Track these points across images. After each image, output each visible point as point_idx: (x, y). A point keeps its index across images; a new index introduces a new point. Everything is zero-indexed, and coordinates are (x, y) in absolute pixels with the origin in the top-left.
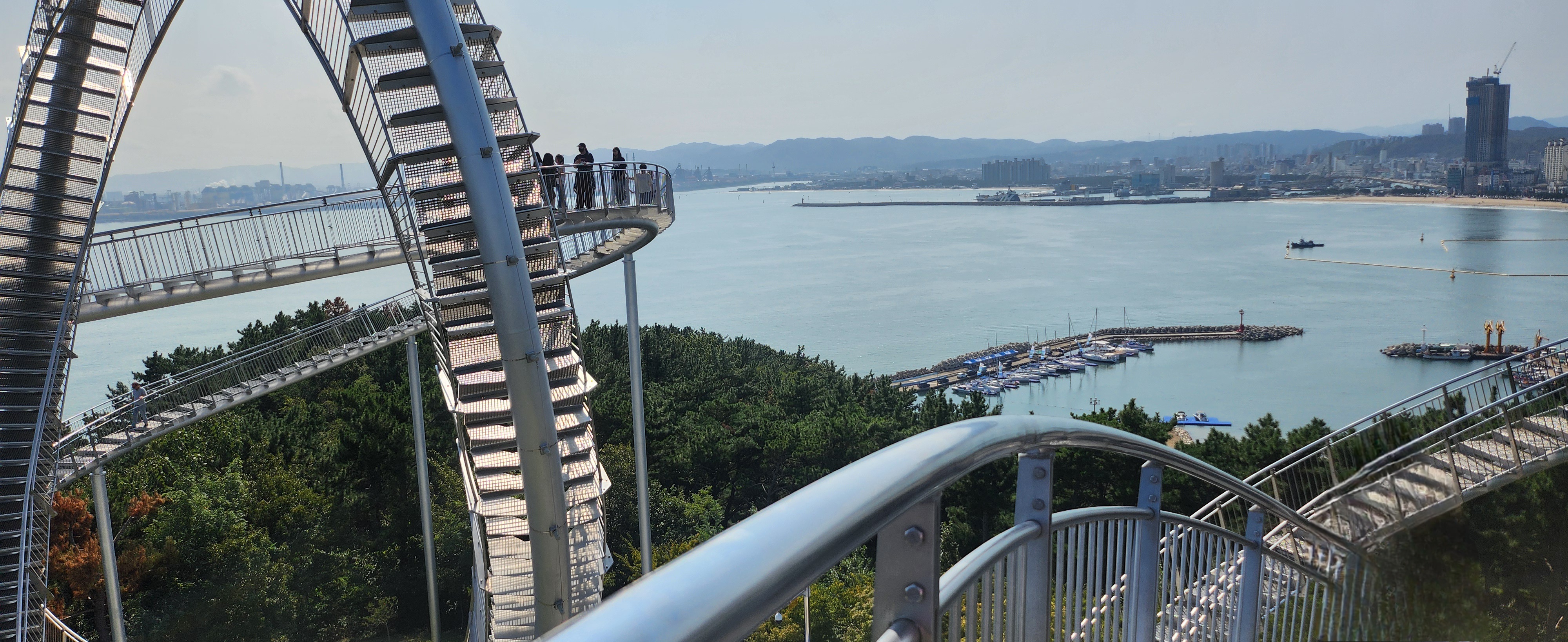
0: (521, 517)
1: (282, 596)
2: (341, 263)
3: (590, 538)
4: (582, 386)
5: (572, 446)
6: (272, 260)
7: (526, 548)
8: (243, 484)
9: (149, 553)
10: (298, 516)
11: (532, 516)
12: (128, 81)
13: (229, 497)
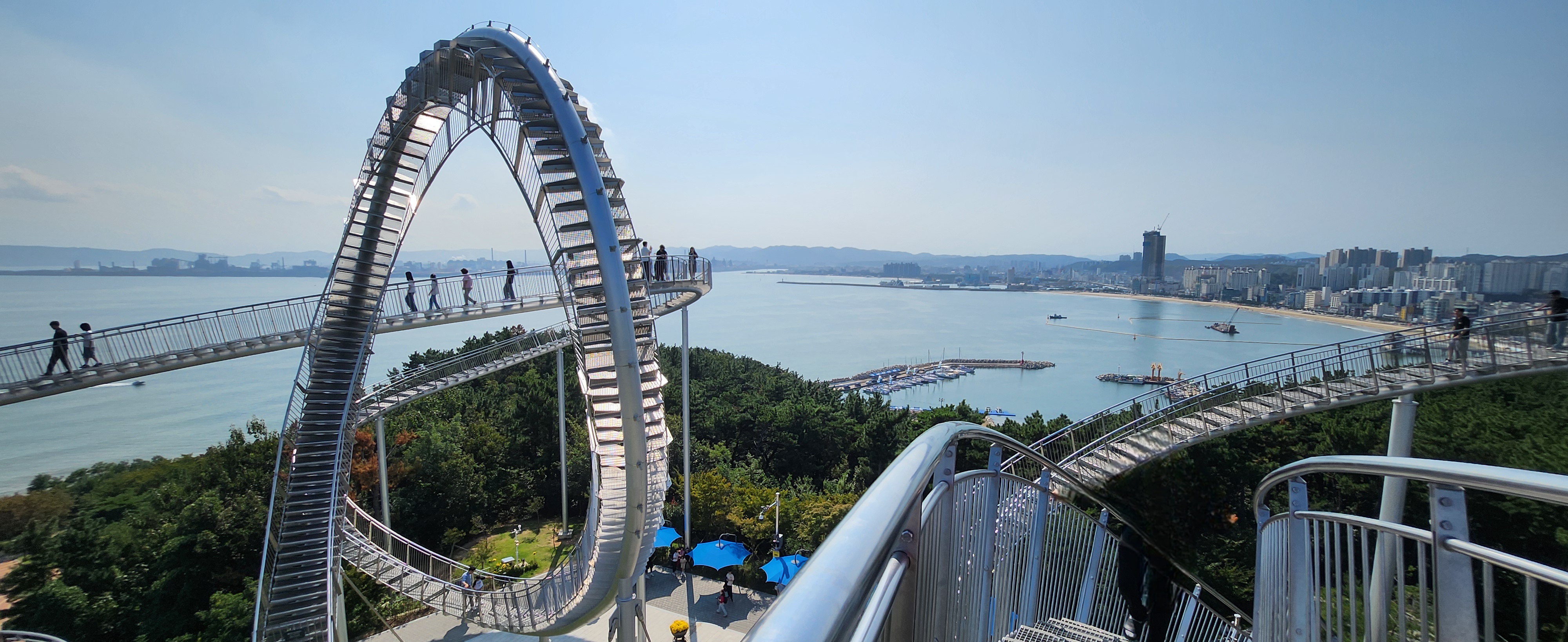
0: (622, 456)
1: (479, 493)
2: (524, 306)
3: (659, 469)
5: (652, 416)
6: (486, 303)
7: (623, 473)
8: (461, 428)
9: (405, 466)
10: (491, 448)
11: (628, 455)
12: (413, 200)
13: (452, 436)
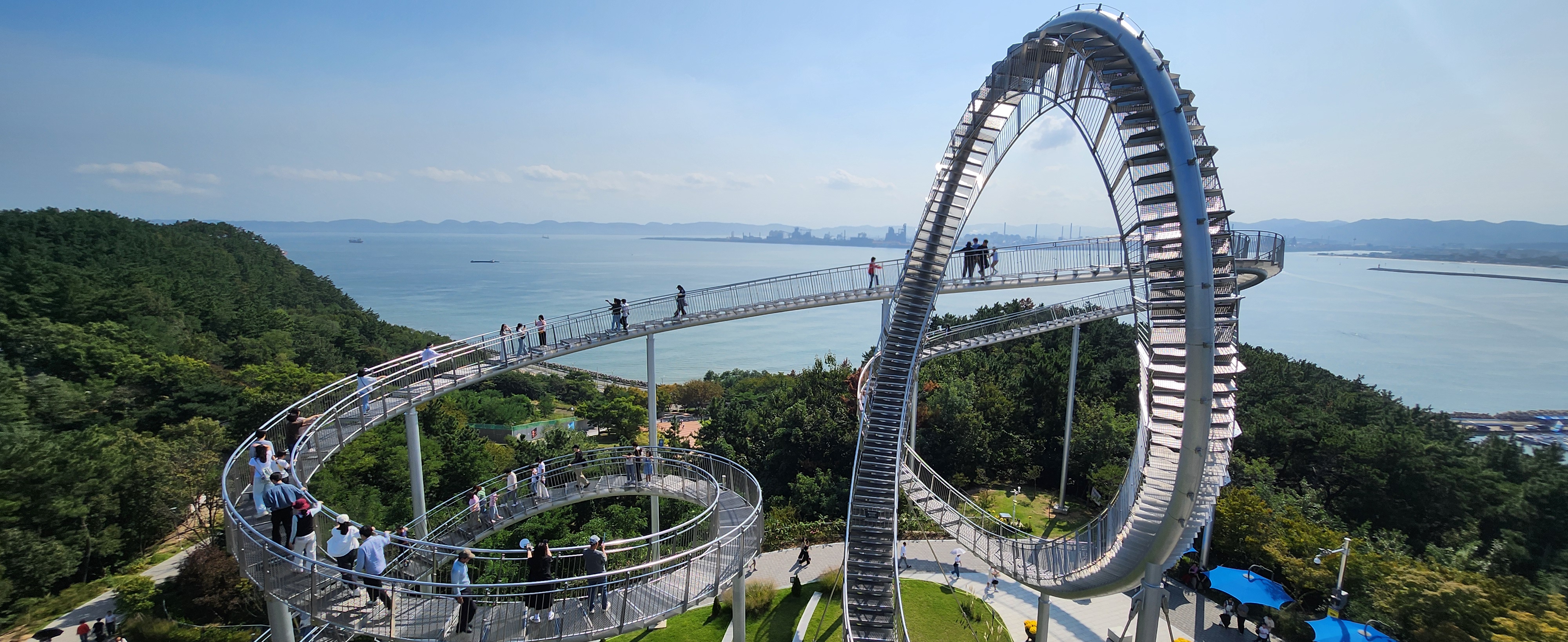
0: (1177, 438)
1: (984, 448)
3: (1218, 461)
4: (1235, 369)
5: (1219, 403)
7: (1177, 456)
8: (974, 387)
9: (930, 410)
10: (997, 409)
11: (1185, 439)
13: (966, 392)
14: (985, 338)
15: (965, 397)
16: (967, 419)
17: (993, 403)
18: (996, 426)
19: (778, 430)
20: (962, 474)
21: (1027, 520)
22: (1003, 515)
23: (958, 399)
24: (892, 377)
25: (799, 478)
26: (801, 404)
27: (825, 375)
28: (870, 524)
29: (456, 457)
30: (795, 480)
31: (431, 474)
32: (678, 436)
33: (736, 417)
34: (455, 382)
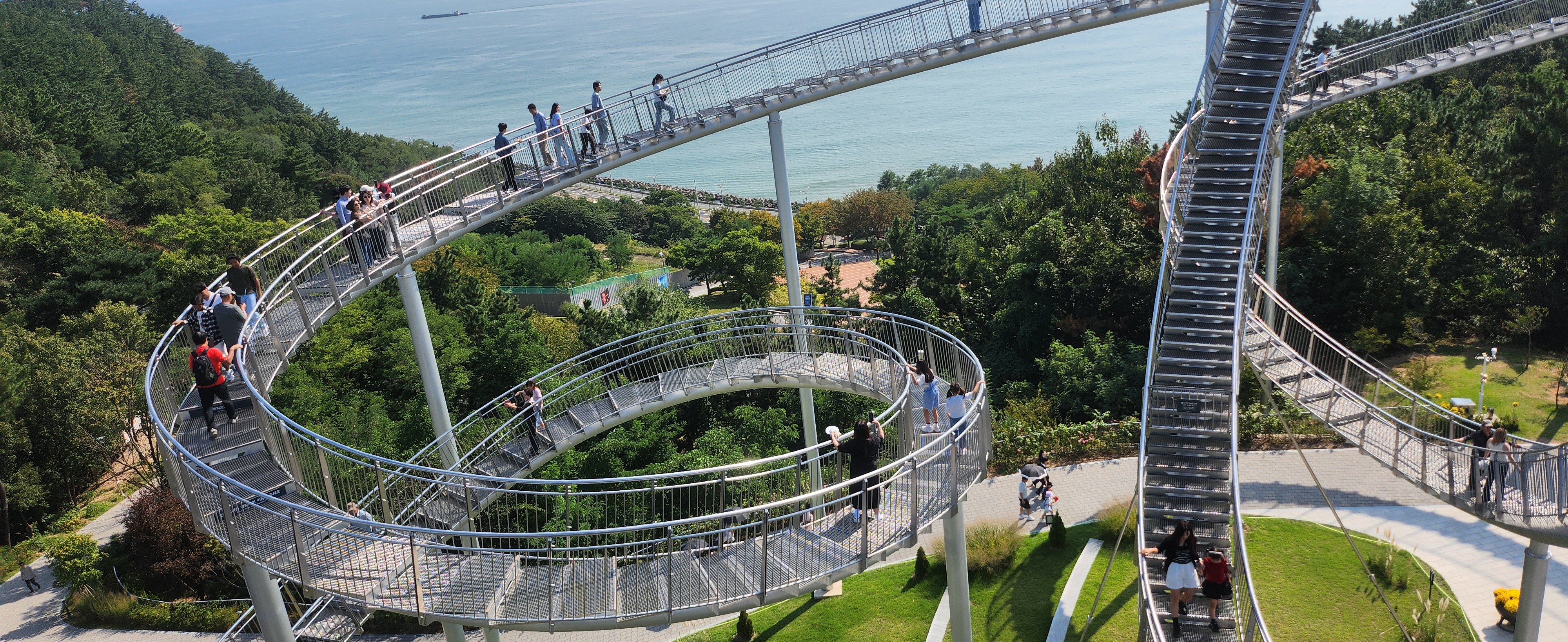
8: (1402, 161)
9: (1304, 213)
13: (1387, 173)
14: (1428, 59)
15: (1383, 182)
16: (1385, 225)
17: (1443, 191)
18: (1448, 234)
19: (1013, 267)
20: (1373, 330)
21: (1507, 410)
22: (1459, 401)
23: (1369, 187)
24: (1228, 152)
25: (1055, 350)
26: (1053, 219)
27: (1097, 162)
28: (1186, 422)
29: (488, 340)
30: (1047, 354)
31: (456, 368)
32: (838, 289)
33: (937, 250)
34: (465, 219)
